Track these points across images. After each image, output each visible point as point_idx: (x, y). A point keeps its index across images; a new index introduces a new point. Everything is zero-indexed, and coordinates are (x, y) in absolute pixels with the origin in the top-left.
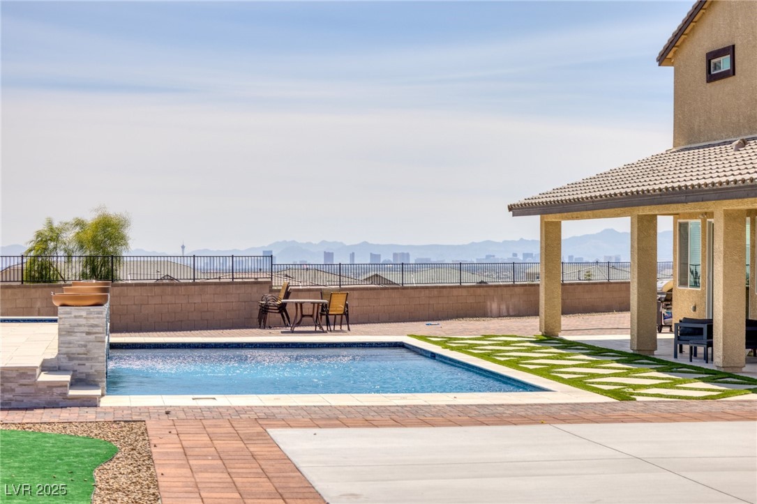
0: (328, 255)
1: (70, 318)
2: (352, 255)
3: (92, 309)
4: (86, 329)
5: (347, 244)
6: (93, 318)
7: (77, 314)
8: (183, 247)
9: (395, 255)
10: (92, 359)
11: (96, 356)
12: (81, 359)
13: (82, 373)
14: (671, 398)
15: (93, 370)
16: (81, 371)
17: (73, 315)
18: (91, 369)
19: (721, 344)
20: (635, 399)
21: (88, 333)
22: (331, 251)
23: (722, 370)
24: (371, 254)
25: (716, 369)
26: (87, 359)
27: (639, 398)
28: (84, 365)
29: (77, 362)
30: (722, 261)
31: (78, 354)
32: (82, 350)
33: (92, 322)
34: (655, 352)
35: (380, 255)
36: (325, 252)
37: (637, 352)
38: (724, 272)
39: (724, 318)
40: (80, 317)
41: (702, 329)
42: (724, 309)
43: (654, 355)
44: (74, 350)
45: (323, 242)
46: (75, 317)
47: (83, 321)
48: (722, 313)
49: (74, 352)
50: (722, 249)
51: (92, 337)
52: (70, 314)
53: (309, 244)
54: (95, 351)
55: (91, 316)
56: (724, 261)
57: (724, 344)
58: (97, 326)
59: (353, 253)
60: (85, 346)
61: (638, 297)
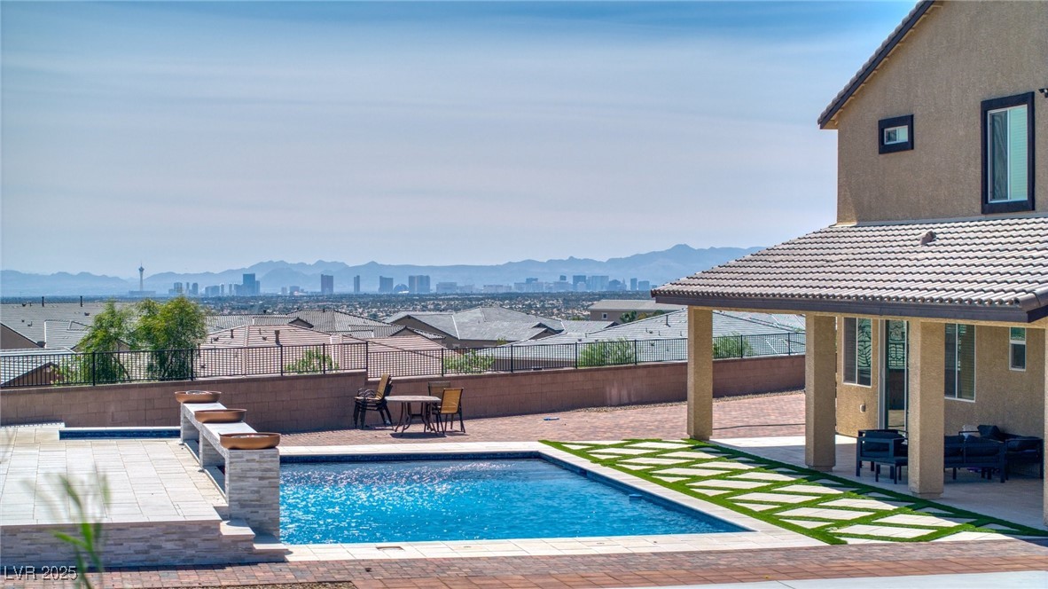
0: (327, 281)
1: (242, 462)
2: (357, 280)
3: (265, 452)
4: (259, 474)
5: (350, 266)
6: (266, 462)
7: (249, 458)
8: (141, 270)
9: (411, 279)
10: (265, 506)
11: (270, 502)
12: (254, 506)
13: (255, 521)
14: (882, 540)
15: (267, 518)
16: (255, 519)
17: (244, 459)
18: (265, 516)
19: (918, 468)
20: (845, 543)
21: (261, 478)
22: (330, 275)
23: (919, 496)
24: (381, 277)
25: (911, 494)
26: (260, 506)
27: (851, 541)
28: (257, 512)
29: (250, 509)
30: (919, 379)
31: (251, 501)
32: (255, 497)
33: (266, 466)
34: (833, 468)
35: (392, 279)
36: (322, 276)
37: (813, 469)
38: (921, 391)
39: (921, 440)
40: (253, 460)
41: (888, 444)
42: (921, 430)
43: (832, 471)
44: (246, 497)
45: (320, 263)
46: (248, 461)
47: (255, 465)
48: (918, 435)
49: (247, 498)
50: (919, 365)
51: (265, 482)
52: (242, 457)
53: (302, 265)
54: (269, 497)
55: (264, 459)
56: (922, 378)
57: (921, 469)
58: (270, 470)
59: (358, 277)
60: (258, 492)
61: (815, 408)
